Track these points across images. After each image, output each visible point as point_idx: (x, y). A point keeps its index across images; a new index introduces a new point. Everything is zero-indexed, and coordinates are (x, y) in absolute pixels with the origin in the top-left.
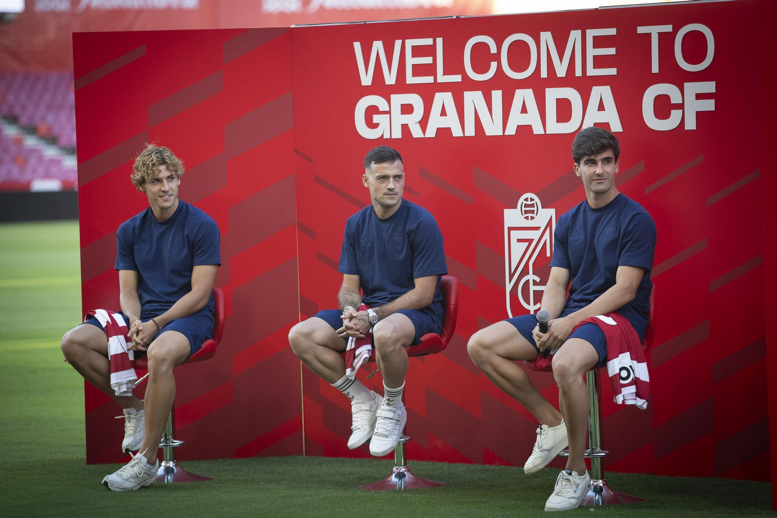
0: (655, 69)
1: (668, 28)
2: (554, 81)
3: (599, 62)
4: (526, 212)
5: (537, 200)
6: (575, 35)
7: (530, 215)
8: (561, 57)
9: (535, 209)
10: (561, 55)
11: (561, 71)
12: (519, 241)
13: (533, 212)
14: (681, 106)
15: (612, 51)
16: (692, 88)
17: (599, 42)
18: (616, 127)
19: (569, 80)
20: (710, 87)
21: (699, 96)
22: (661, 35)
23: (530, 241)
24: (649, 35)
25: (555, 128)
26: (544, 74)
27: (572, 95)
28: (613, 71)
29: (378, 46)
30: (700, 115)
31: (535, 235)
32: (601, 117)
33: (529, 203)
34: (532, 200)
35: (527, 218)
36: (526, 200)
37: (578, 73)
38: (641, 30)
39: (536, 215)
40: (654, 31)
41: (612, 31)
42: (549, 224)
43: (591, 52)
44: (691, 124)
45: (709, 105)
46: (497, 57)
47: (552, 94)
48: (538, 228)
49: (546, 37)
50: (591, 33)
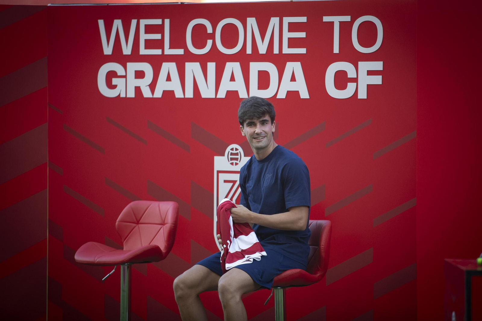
0: (336, 50)
1: (347, 18)
2: (257, 57)
3: (293, 43)
4: (232, 159)
5: (240, 150)
6: (274, 21)
7: (234, 162)
8: (263, 37)
9: (239, 157)
11: (262, 49)
12: (225, 181)
13: (237, 159)
14: (355, 80)
15: (303, 35)
16: (364, 66)
17: (293, 27)
18: (304, 94)
19: (269, 57)
20: (378, 66)
21: (370, 73)
22: (341, 23)
23: (234, 182)
24: (332, 23)
25: (256, 92)
26: (249, 51)
27: (270, 68)
28: (303, 51)
29: (118, 24)
30: (370, 88)
32: (293, 87)
33: (234, 152)
34: (237, 149)
35: (232, 164)
36: (232, 149)
37: (276, 51)
38: (326, 19)
39: (240, 162)
40: (336, 20)
41: (304, 19)
43: (287, 35)
44: (363, 95)
45: (377, 80)
46: (212, 36)
47: (255, 67)
49: (252, 22)
50: (287, 20)
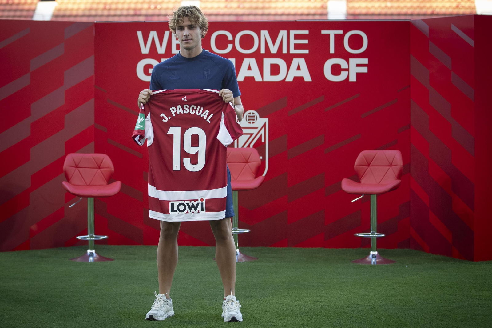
0: (332, 51)
1: (341, 32)
2: (268, 54)
3: (297, 46)
4: (249, 120)
5: (256, 113)
6: (283, 34)
7: (251, 121)
9: (255, 118)
10: (274, 42)
11: (274, 50)
13: (254, 120)
14: (347, 70)
15: (306, 42)
16: (353, 62)
17: (297, 37)
18: (308, 78)
19: (279, 54)
20: (365, 61)
21: (358, 65)
22: (336, 35)
23: (252, 134)
24: (328, 35)
25: (268, 77)
26: (263, 51)
27: (281, 63)
28: (306, 51)
29: (153, 34)
30: (358, 75)
31: (255, 131)
32: (299, 74)
33: (251, 115)
34: (253, 113)
35: (250, 123)
36: (250, 113)
37: (285, 51)
38: (324, 32)
39: (256, 121)
40: (332, 33)
41: (306, 32)
42: (264, 125)
43: (293, 42)
44: (353, 78)
45: (365, 70)
46: (233, 42)
47: (267, 62)
48: (257, 128)
49: (265, 34)
50: (293, 33)
